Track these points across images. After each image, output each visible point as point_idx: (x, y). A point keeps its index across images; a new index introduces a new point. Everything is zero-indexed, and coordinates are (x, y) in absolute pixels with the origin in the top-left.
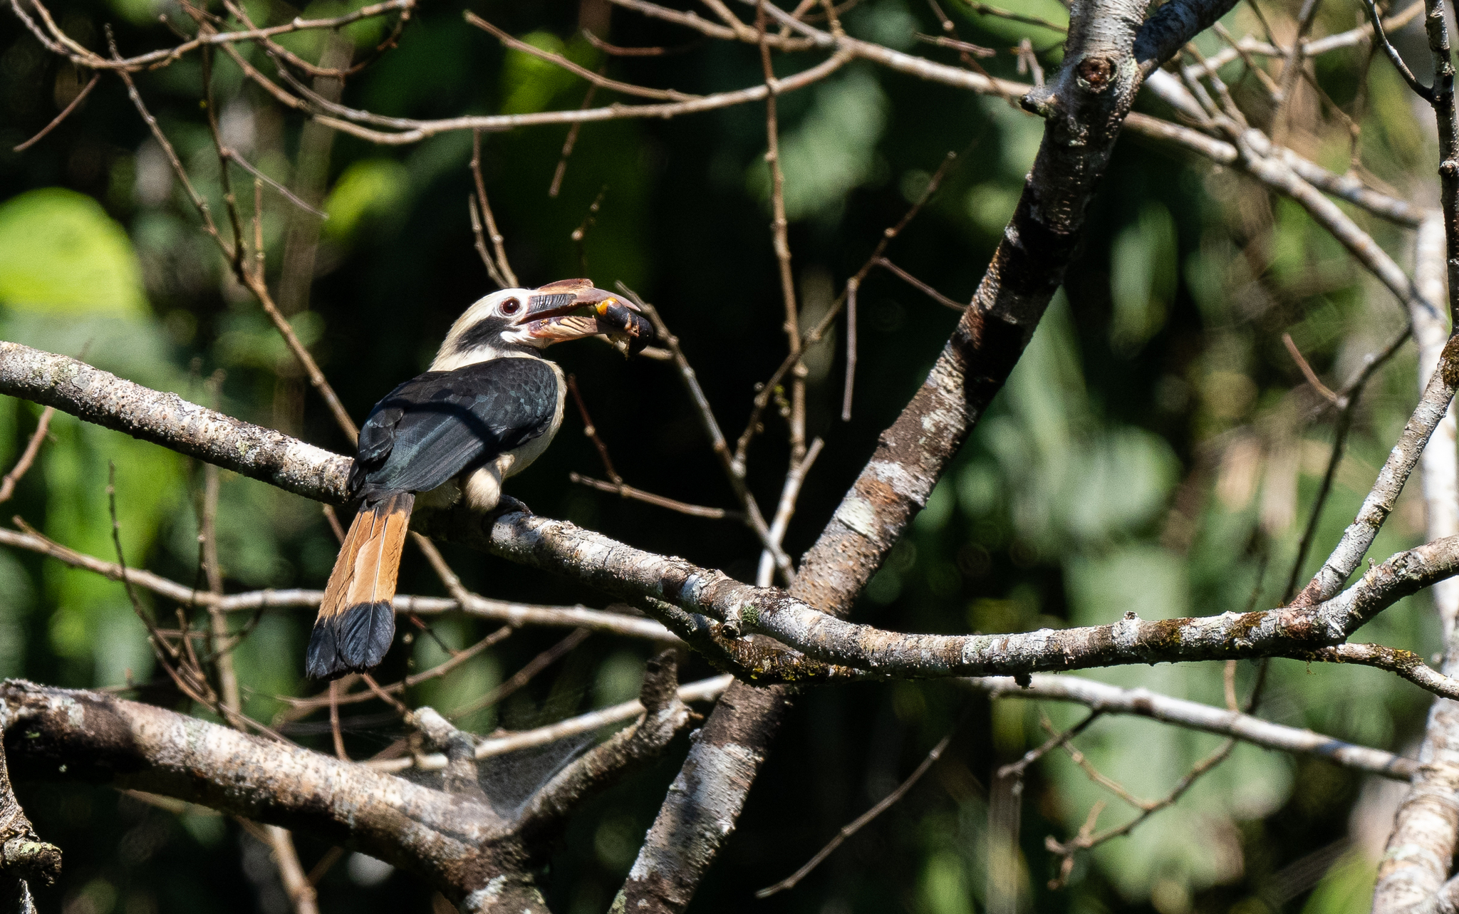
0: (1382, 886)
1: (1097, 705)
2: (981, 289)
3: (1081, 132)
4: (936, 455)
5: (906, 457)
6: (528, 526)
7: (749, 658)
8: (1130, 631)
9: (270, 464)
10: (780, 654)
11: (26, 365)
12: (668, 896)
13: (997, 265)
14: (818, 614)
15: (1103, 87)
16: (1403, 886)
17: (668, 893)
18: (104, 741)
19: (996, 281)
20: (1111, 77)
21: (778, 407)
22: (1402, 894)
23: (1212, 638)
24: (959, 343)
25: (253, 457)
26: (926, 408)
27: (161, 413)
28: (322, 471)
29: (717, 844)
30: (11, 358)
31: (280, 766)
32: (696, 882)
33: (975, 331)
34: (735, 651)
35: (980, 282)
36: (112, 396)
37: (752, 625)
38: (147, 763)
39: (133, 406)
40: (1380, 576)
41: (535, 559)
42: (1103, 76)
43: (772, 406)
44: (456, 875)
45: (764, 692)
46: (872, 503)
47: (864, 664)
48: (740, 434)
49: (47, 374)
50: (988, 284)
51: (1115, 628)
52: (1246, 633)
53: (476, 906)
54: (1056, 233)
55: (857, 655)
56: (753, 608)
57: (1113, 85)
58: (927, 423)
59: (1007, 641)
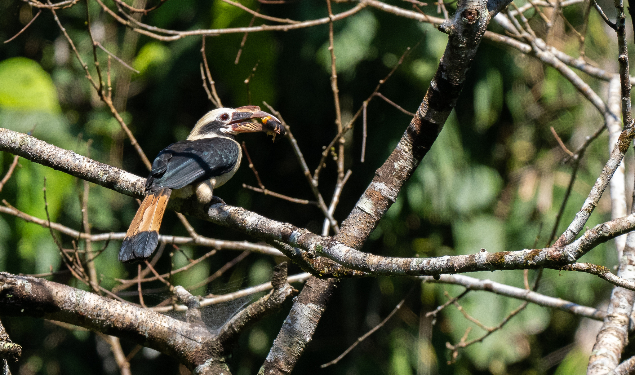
0: (591, 366)
1: (468, 286)
2: (420, 108)
3: (464, 41)
4: (400, 180)
5: (387, 180)
6: (224, 209)
7: (319, 267)
8: (483, 257)
9: (113, 181)
10: (332, 265)
11: (8, 138)
12: (283, 368)
13: (427, 98)
14: (348, 248)
15: (474, 22)
16: (600, 367)
17: (282, 367)
18: (40, 299)
19: (427, 104)
20: (477, 18)
21: (332, 156)
22: (599, 370)
23: (518, 260)
24: (410, 131)
25: (106, 178)
26: (396, 159)
27: (66, 159)
28: (135, 185)
29: (304, 346)
30: (2, 134)
31: (116, 310)
32: (295, 362)
33: (418, 126)
34: (312, 264)
35: (420, 105)
36: (45, 151)
37: (320, 252)
38: (59, 308)
39: (54, 156)
40: (591, 234)
41: (227, 223)
42: (474, 17)
43: (330, 156)
44: (191, 358)
45: (325, 281)
46: (372, 200)
47: (368, 270)
48: (316, 168)
49: (17, 142)
50: (423, 106)
51: (477, 256)
52: (533, 258)
53: (200, 371)
54: (453, 84)
55: (365, 266)
56: (320, 245)
57: (478, 21)
58: (396, 166)
59: (430, 261)
